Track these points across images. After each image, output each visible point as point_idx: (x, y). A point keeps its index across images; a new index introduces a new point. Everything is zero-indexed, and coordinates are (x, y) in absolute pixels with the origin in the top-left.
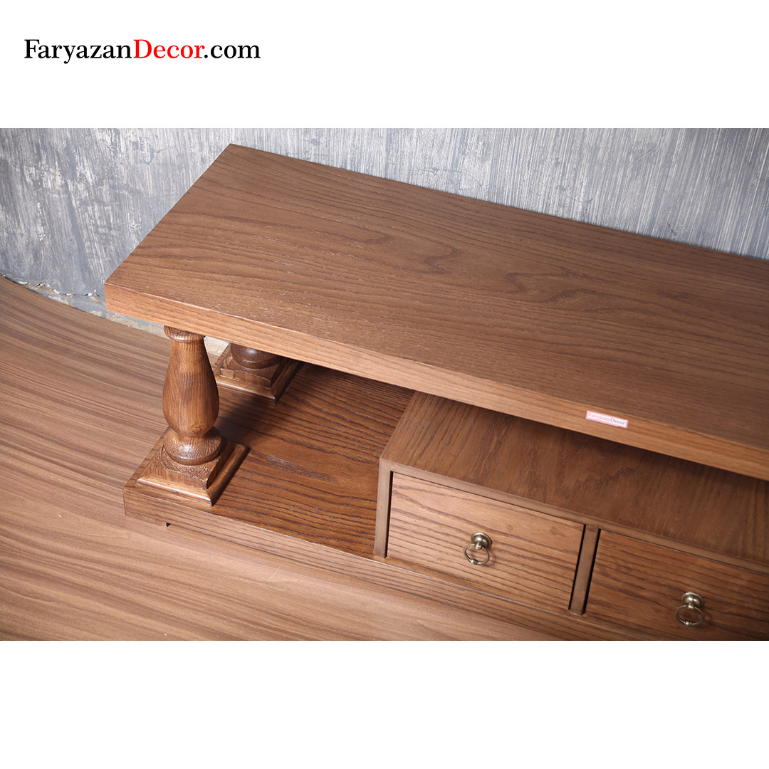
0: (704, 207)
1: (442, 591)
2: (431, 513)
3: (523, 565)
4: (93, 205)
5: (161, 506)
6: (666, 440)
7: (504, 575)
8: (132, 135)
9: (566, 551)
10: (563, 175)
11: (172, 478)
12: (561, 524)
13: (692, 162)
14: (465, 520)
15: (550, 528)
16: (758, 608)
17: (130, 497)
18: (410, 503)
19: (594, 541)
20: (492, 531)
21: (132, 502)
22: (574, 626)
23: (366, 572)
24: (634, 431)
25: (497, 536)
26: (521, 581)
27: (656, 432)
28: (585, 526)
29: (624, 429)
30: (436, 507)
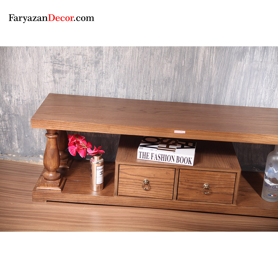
0: (184, 93)
1: (135, 202)
2: (131, 176)
3: (159, 187)
4: (2, 122)
5: (45, 194)
6: (195, 135)
7: (153, 192)
8: (16, 97)
9: (171, 179)
10: (146, 89)
11: (47, 186)
12: (169, 170)
13: (180, 81)
14: (141, 176)
15: (166, 172)
16: (223, 184)
17: (35, 194)
18: (125, 174)
19: (178, 173)
20: (149, 178)
21: (35, 196)
22: (175, 203)
23: (112, 202)
24: (187, 134)
25: (151, 179)
26: (158, 193)
27: (193, 133)
28: (175, 169)
29: (184, 134)
30: (132, 174)
